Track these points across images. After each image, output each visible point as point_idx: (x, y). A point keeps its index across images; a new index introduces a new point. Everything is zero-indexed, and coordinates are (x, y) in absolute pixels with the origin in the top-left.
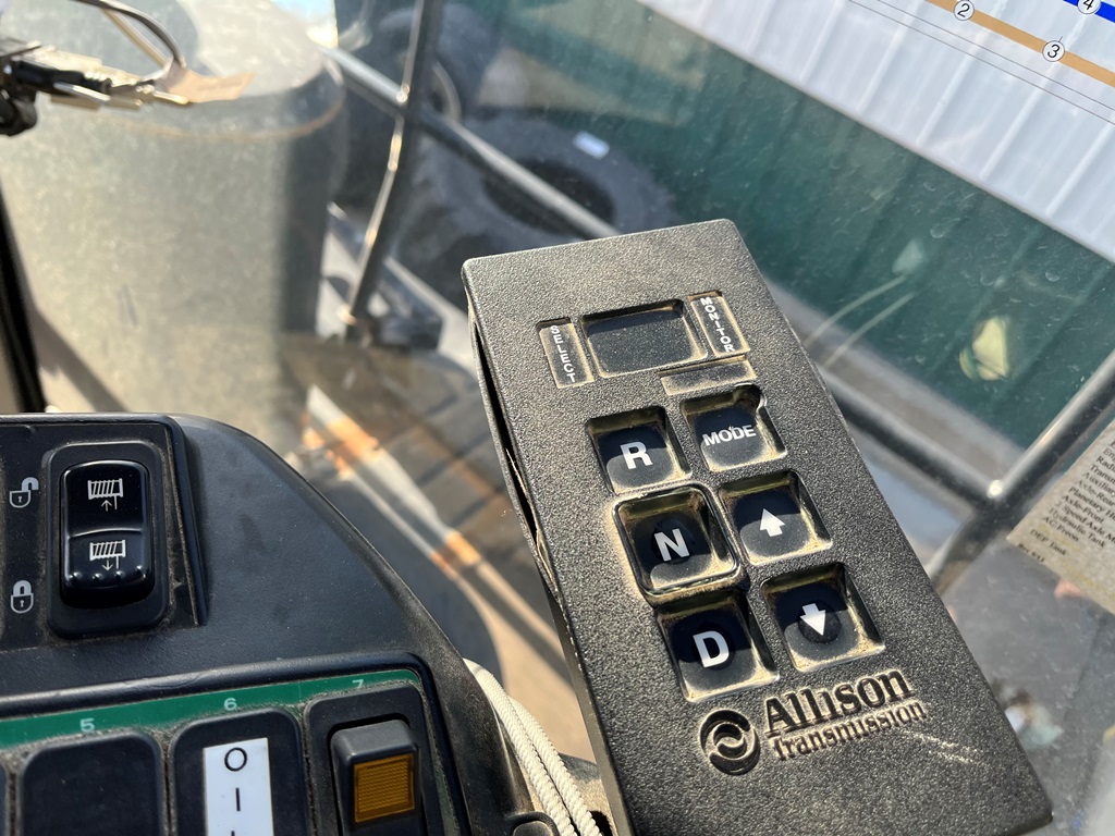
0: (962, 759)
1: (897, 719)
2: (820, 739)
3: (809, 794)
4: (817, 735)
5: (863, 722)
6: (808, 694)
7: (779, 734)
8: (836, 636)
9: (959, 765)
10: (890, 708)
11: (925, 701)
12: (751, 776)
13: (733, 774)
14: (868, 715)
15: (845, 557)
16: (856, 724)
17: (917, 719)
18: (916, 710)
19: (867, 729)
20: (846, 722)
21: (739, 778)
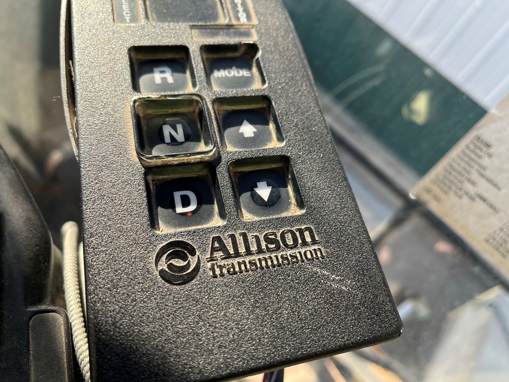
0: (344, 288)
1: (304, 258)
2: (245, 266)
3: (228, 302)
4: (244, 262)
5: (279, 257)
6: (245, 236)
7: (217, 260)
8: (275, 203)
9: (341, 291)
10: (300, 250)
11: (325, 248)
12: (188, 286)
13: (174, 284)
14: (284, 253)
15: (291, 153)
16: (274, 258)
17: (318, 259)
18: (319, 253)
19: (281, 262)
20: (267, 256)
21: (178, 287)
